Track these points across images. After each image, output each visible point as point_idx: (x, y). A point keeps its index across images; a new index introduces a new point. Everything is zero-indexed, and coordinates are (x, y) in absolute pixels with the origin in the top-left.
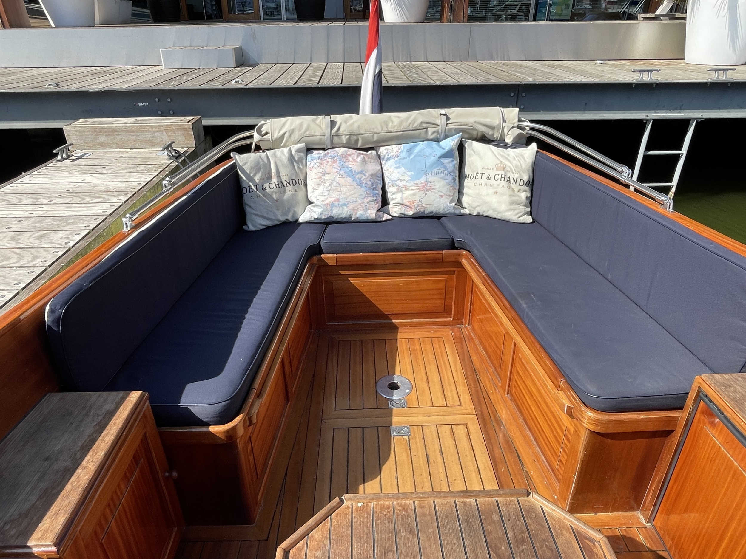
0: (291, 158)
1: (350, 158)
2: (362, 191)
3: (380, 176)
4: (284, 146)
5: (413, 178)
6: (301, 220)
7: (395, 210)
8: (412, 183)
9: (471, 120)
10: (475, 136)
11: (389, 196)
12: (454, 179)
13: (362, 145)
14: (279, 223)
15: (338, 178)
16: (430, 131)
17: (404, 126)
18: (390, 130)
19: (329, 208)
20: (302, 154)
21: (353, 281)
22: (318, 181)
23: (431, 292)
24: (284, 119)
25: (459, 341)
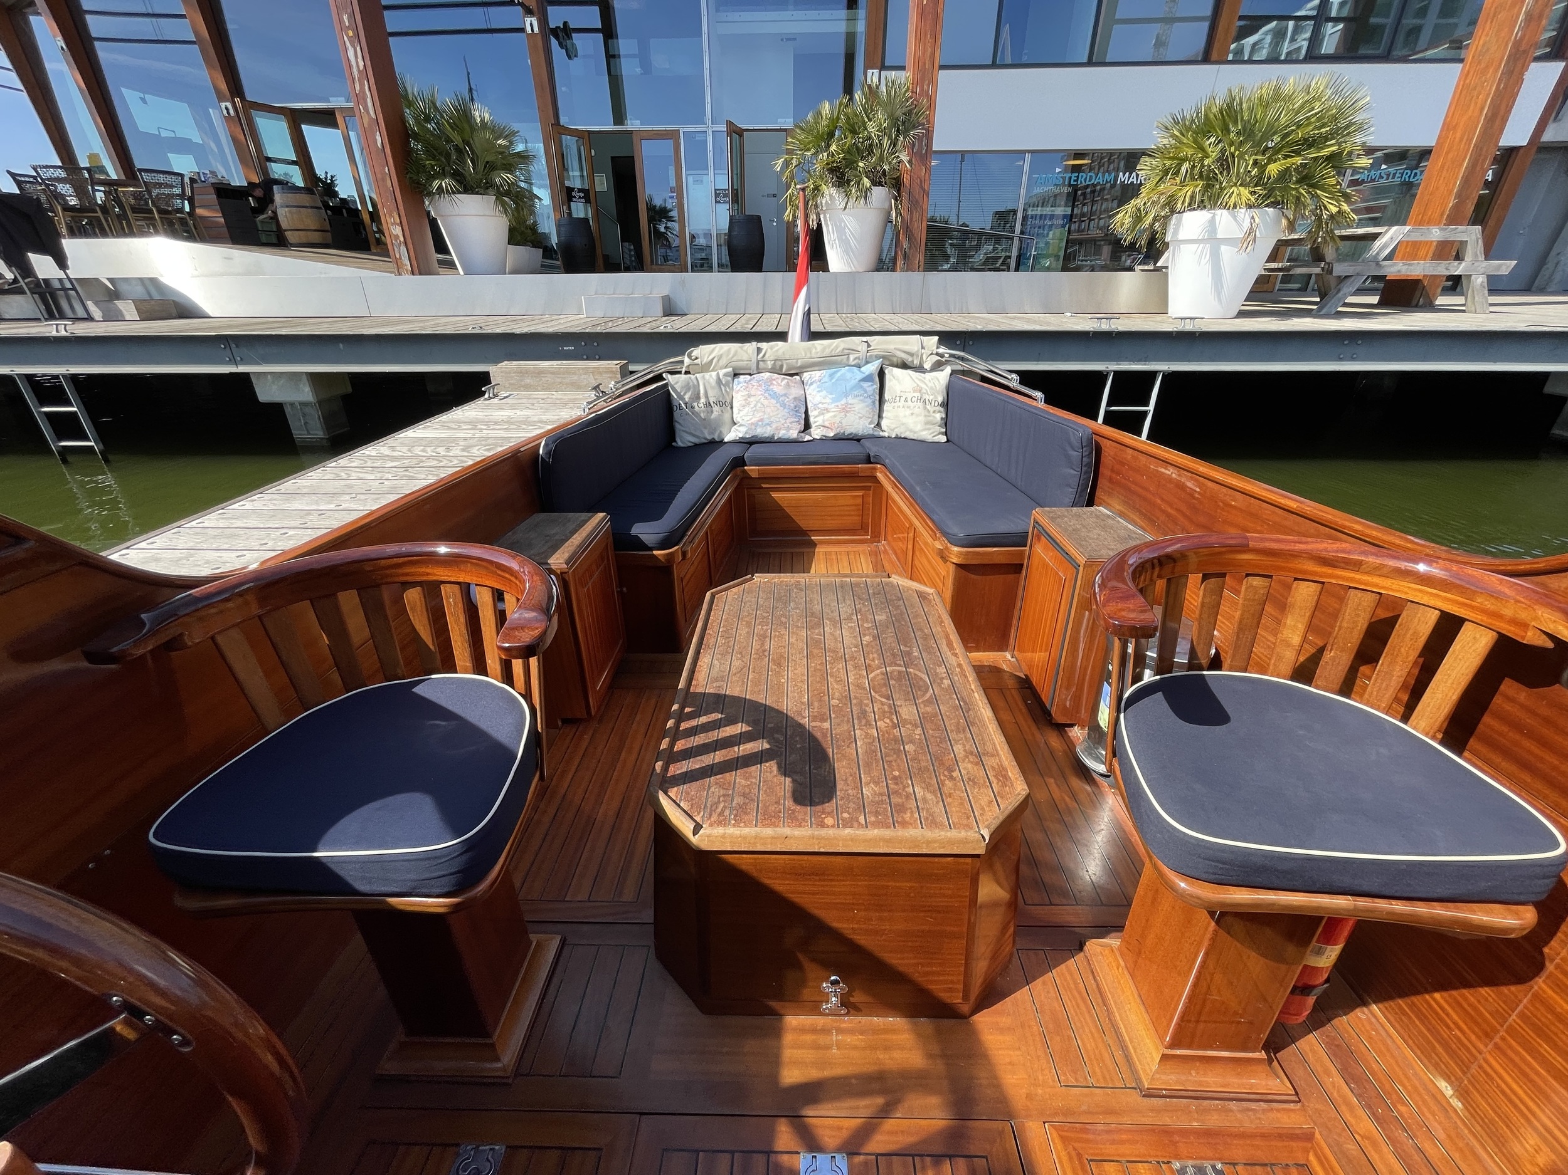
0: (719, 381)
1: (774, 382)
2: (784, 412)
3: (804, 400)
4: (712, 371)
5: (834, 400)
6: (726, 440)
7: (816, 433)
8: (833, 405)
9: (891, 347)
10: (895, 363)
11: (812, 420)
12: (874, 403)
13: (786, 370)
14: (706, 441)
15: (762, 400)
16: (852, 357)
17: (827, 352)
18: (814, 356)
19: (753, 427)
20: (729, 379)
21: (774, 495)
22: (743, 403)
23: (848, 508)
24: (713, 346)
25: (875, 554)
